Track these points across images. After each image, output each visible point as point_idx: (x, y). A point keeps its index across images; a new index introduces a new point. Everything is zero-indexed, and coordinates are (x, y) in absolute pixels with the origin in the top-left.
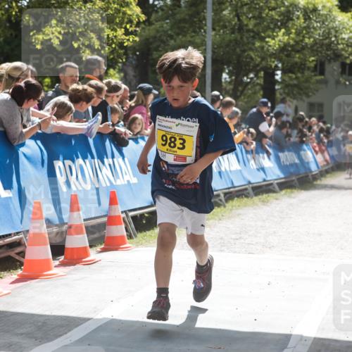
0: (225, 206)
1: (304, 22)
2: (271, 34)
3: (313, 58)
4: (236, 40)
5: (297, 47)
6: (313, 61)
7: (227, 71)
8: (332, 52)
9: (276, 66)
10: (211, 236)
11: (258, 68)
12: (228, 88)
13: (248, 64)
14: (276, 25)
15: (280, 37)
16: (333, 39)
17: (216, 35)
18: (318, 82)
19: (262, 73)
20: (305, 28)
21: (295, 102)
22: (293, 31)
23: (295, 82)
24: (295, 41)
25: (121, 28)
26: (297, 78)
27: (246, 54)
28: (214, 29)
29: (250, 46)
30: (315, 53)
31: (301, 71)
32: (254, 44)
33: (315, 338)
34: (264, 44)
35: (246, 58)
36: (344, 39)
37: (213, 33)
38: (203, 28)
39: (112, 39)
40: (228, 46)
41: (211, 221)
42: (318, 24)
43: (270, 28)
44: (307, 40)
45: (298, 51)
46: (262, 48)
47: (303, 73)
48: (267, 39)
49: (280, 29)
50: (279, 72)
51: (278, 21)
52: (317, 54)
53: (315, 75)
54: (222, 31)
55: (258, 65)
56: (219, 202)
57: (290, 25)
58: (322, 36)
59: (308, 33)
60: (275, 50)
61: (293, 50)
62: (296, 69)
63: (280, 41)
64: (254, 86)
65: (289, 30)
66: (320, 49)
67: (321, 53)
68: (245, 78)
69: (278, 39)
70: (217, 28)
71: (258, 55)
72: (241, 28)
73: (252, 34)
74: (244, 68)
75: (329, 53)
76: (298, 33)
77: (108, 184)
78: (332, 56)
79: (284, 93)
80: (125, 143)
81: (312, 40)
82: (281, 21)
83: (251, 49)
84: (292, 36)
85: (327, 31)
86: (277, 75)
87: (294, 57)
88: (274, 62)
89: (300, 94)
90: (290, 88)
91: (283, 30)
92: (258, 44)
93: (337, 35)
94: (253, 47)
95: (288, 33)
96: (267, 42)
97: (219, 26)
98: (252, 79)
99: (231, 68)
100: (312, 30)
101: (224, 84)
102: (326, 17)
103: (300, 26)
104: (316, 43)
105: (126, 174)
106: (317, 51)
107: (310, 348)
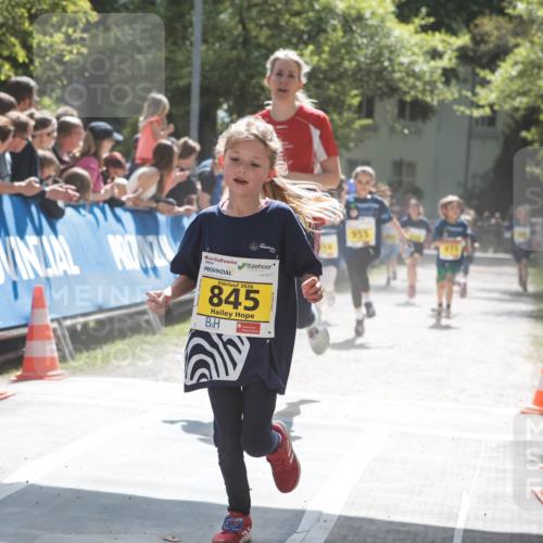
1: (343, 37)
3: (355, 92)
4: (238, 60)
5: (332, 74)
6: (356, 96)
7: (225, 107)
8: (384, 83)
14: (300, 38)
15: (307, 58)
16: (386, 64)
17: (208, 49)
18: (364, 128)
20: (344, 45)
22: (327, 49)
24: (329, 65)
27: (254, 81)
28: (205, 41)
30: (359, 84)
31: (338, 110)
33: (340, 517)
35: (254, 87)
36: (402, 64)
37: (204, 47)
38: (188, 39)
40: (227, 67)
42: (365, 41)
43: (292, 43)
45: (332, 81)
47: (340, 114)
49: (307, 45)
51: (303, 32)
52: (362, 86)
53: (360, 118)
54: (217, 45)
57: (322, 40)
58: (370, 59)
59: (348, 53)
61: (325, 79)
62: (332, 107)
65: (320, 47)
66: (365, 78)
67: (368, 84)
70: (211, 40)
72: (247, 41)
73: (264, 51)
74: (250, 103)
75: (380, 84)
76: (333, 53)
77: (32, 276)
78: (386, 90)
80: (60, 214)
81: (354, 63)
82: (309, 32)
84: (325, 56)
85: (377, 51)
87: (325, 89)
91: (311, 47)
93: (393, 57)
95: (318, 52)
97: (213, 36)
99: (231, 102)
100: (355, 48)
101: (220, 127)
102: (376, 29)
103: (337, 41)
104: (360, 69)
105: (61, 260)
106: (361, 80)
107: (332, 532)
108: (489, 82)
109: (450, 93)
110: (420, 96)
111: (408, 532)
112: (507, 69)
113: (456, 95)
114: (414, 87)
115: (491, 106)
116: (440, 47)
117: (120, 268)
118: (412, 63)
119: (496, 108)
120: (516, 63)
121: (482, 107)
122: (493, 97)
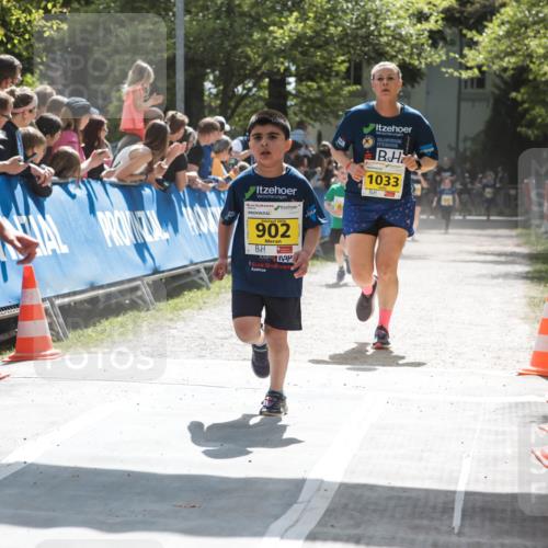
0: (208, 288)
2: (277, 19)
3: (342, 58)
4: (223, 29)
5: (318, 41)
6: (343, 62)
7: (211, 77)
8: (371, 47)
9: (287, 69)
10: (185, 334)
11: (259, 73)
12: (213, 104)
13: (243, 66)
14: (285, 5)
15: (292, 25)
16: (372, 28)
17: (191, 20)
18: (352, 94)
19: (267, 80)
20: (328, 10)
21: (317, 125)
22: (311, 15)
23: (318, 95)
24: (315, 31)
25: (38, 8)
26: (319, 88)
27: (240, 50)
28: (188, 11)
29: (245, 37)
30: (346, 49)
31: (326, 78)
32: (251, 35)
33: (341, 485)
34: (267, 35)
35: (240, 57)
36: (389, 28)
37: (188, 18)
38: (171, 10)
39: (25, 26)
40: (211, 37)
41: (186, 311)
42: (350, 5)
43: (276, 11)
44: (332, 30)
45: (319, 47)
46: (265, 41)
47: (328, 81)
48: (271, 28)
49: (291, 12)
50: (292, 80)
52: (349, 52)
53: (348, 84)
54: (201, 15)
55: (259, 68)
56: (200, 281)
57: (306, 6)
58: (356, 24)
59: (333, 18)
60: (284, 45)
61: (311, 46)
62: (319, 75)
63: (291, 30)
64: (254, 100)
65: (304, 14)
66: (352, 44)
67: (355, 49)
68: (240, 88)
69: (289, 28)
70: (193, 10)
71: (257, 53)
72: (230, 10)
73: (247, 20)
74: (236, 72)
75: (366, 49)
76: (318, 19)
78: (373, 55)
79: (301, 111)
81: (340, 29)
83: (247, 44)
84: (310, 22)
85: (363, 15)
86: (289, 83)
87: (312, 56)
88: (282, 63)
89: (325, 114)
90: (309, 103)
91: (295, 14)
92: (256, 36)
93: (379, 21)
94: (250, 40)
95: (303, 18)
96: (272, 32)
97: (196, 7)
98: (250, 90)
99: (217, 73)
100: (340, 14)
101: (206, 98)
103: (322, 7)
104: (347, 34)
105: (50, 240)
106: (348, 46)
107: (332, 502)
108: (476, 43)
109: (438, 56)
110: (407, 59)
111: (408, 498)
112: (494, 29)
113: (444, 58)
114: (401, 51)
115: (479, 67)
116: (426, 10)
117: (110, 245)
118: (397, 27)
119: (485, 68)
120: (503, 23)
121: (471, 68)
122: (481, 58)
